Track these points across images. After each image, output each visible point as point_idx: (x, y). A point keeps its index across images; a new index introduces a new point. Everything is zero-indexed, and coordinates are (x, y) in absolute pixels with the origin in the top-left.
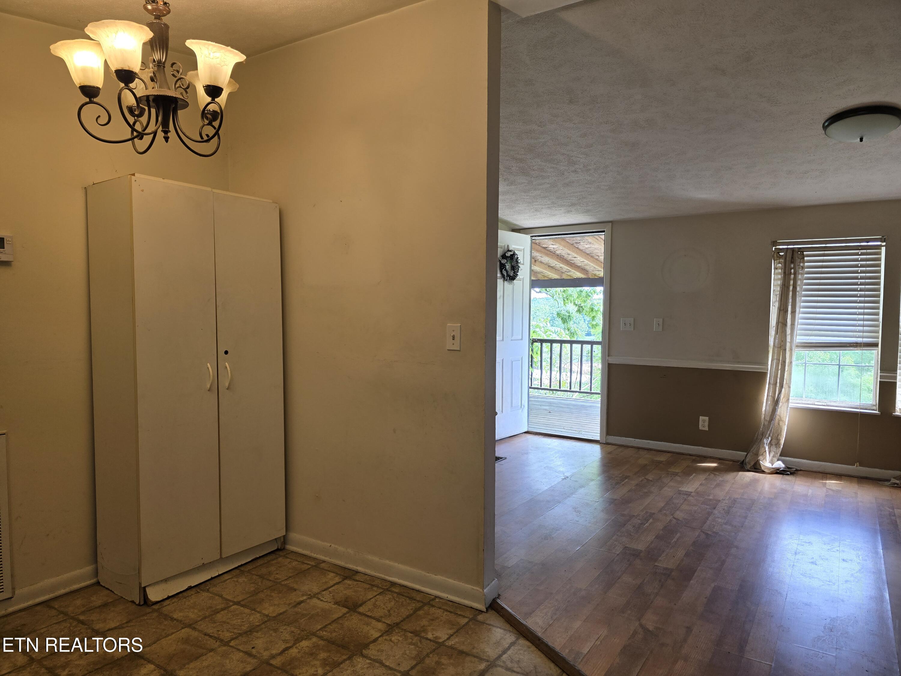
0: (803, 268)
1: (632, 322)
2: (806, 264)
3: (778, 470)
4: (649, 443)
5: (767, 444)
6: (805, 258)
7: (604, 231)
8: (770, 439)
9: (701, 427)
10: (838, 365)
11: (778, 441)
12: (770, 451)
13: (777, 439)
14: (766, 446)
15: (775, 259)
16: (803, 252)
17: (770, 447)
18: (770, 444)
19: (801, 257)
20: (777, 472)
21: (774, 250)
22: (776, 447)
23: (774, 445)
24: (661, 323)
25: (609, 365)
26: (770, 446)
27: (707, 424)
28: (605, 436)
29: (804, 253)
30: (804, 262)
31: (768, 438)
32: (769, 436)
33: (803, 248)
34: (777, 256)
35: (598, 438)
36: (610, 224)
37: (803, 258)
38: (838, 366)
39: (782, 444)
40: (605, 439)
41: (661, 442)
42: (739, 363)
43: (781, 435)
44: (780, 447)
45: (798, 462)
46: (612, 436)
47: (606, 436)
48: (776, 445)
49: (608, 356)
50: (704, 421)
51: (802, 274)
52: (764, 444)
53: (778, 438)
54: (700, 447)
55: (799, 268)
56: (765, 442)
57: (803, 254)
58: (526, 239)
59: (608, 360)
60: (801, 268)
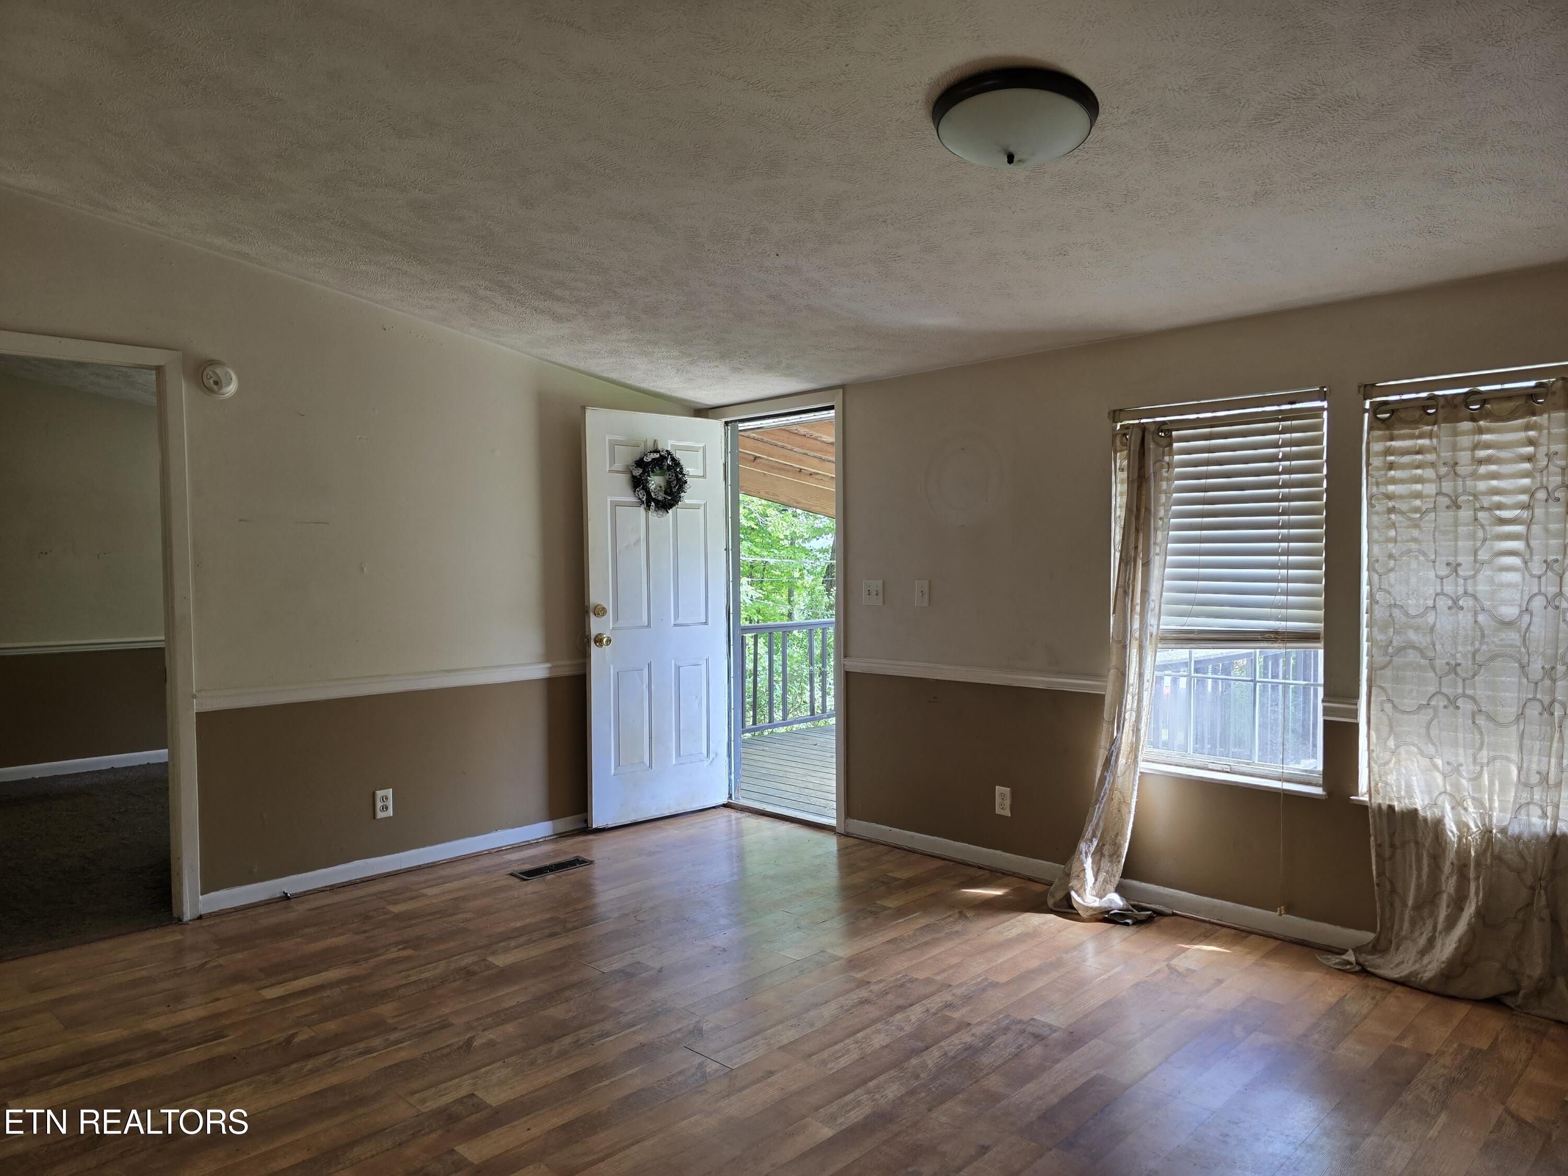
0: (1170, 466)
1: (880, 589)
2: (1176, 457)
3: (1108, 912)
4: (912, 837)
5: (1086, 853)
6: (1175, 445)
7: (832, 408)
8: (1095, 843)
9: (998, 811)
10: (1251, 681)
11: (1117, 847)
12: (1099, 870)
13: (1115, 844)
14: (1084, 858)
15: (1118, 448)
16: (1170, 431)
17: (1100, 860)
18: (1099, 853)
19: (1165, 442)
20: (1108, 917)
21: (1118, 428)
22: (1111, 861)
23: (1107, 857)
24: (926, 589)
25: (847, 674)
26: (1098, 857)
27: (1008, 802)
28: (843, 818)
29: (1174, 433)
30: (1171, 454)
31: (1091, 841)
32: (1094, 835)
33: (1171, 421)
34: (1121, 442)
35: (833, 822)
36: (841, 391)
37: (1170, 445)
38: (1252, 684)
39: (1124, 856)
40: (843, 825)
41: (934, 836)
42: (1059, 673)
43: (1123, 834)
44: (1119, 862)
45: (1171, 897)
46: (856, 821)
47: (846, 818)
48: (1111, 856)
49: (845, 657)
50: (1003, 796)
51: (1168, 479)
52: (1081, 853)
53: (1117, 841)
54: (999, 852)
55: (1162, 467)
56: (1084, 850)
57: (1171, 436)
58: (715, 427)
59: (844, 665)
60: (1166, 466)
